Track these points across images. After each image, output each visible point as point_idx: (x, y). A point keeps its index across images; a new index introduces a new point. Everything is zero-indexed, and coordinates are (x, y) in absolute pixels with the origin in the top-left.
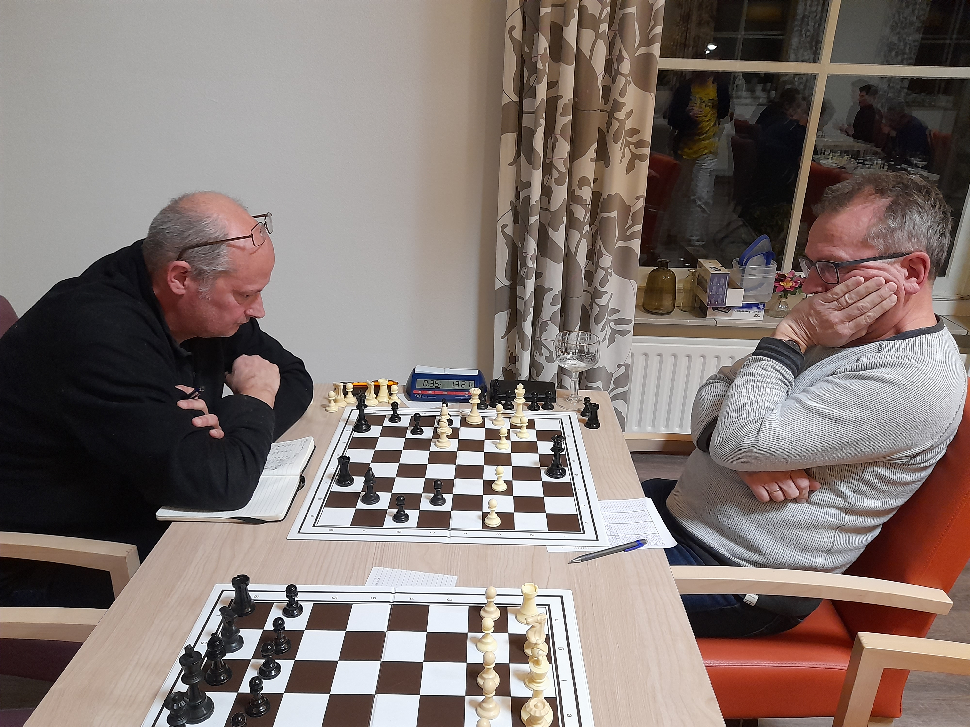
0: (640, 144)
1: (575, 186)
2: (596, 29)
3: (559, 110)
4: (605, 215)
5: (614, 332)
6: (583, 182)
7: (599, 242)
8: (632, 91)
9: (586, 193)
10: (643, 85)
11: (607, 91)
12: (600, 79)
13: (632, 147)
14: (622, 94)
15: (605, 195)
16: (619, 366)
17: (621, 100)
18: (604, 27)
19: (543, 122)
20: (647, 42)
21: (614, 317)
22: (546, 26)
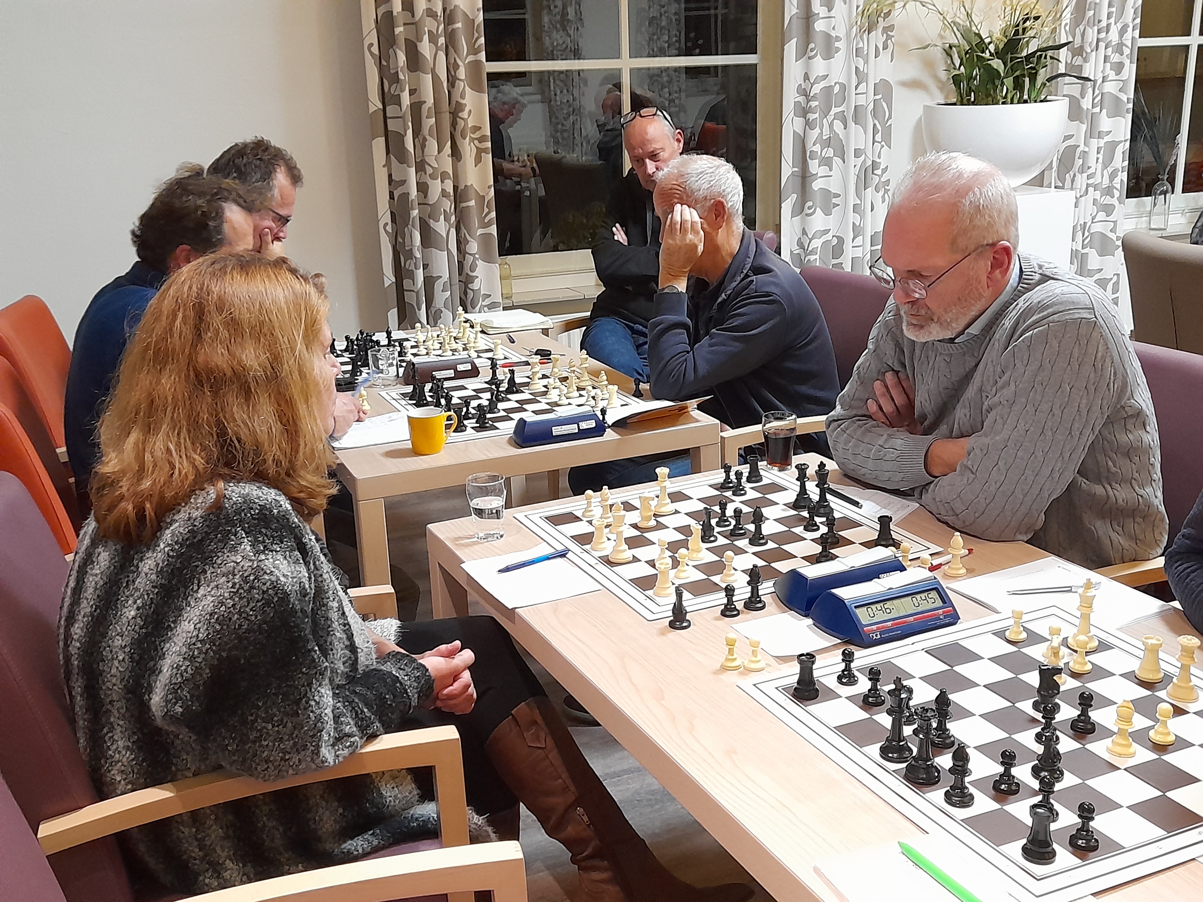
3: (423, 114)
6: (444, 176)
7: (465, 231)
8: (469, 93)
9: (449, 186)
10: (476, 87)
11: (451, 95)
12: (445, 84)
13: (476, 142)
14: (463, 96)
15: (463, 187)
17: (463, 102)
18: (441, 40)
19: (410, 125)
20: (476, 50)
21: (486, 302)
22: (401, 43)
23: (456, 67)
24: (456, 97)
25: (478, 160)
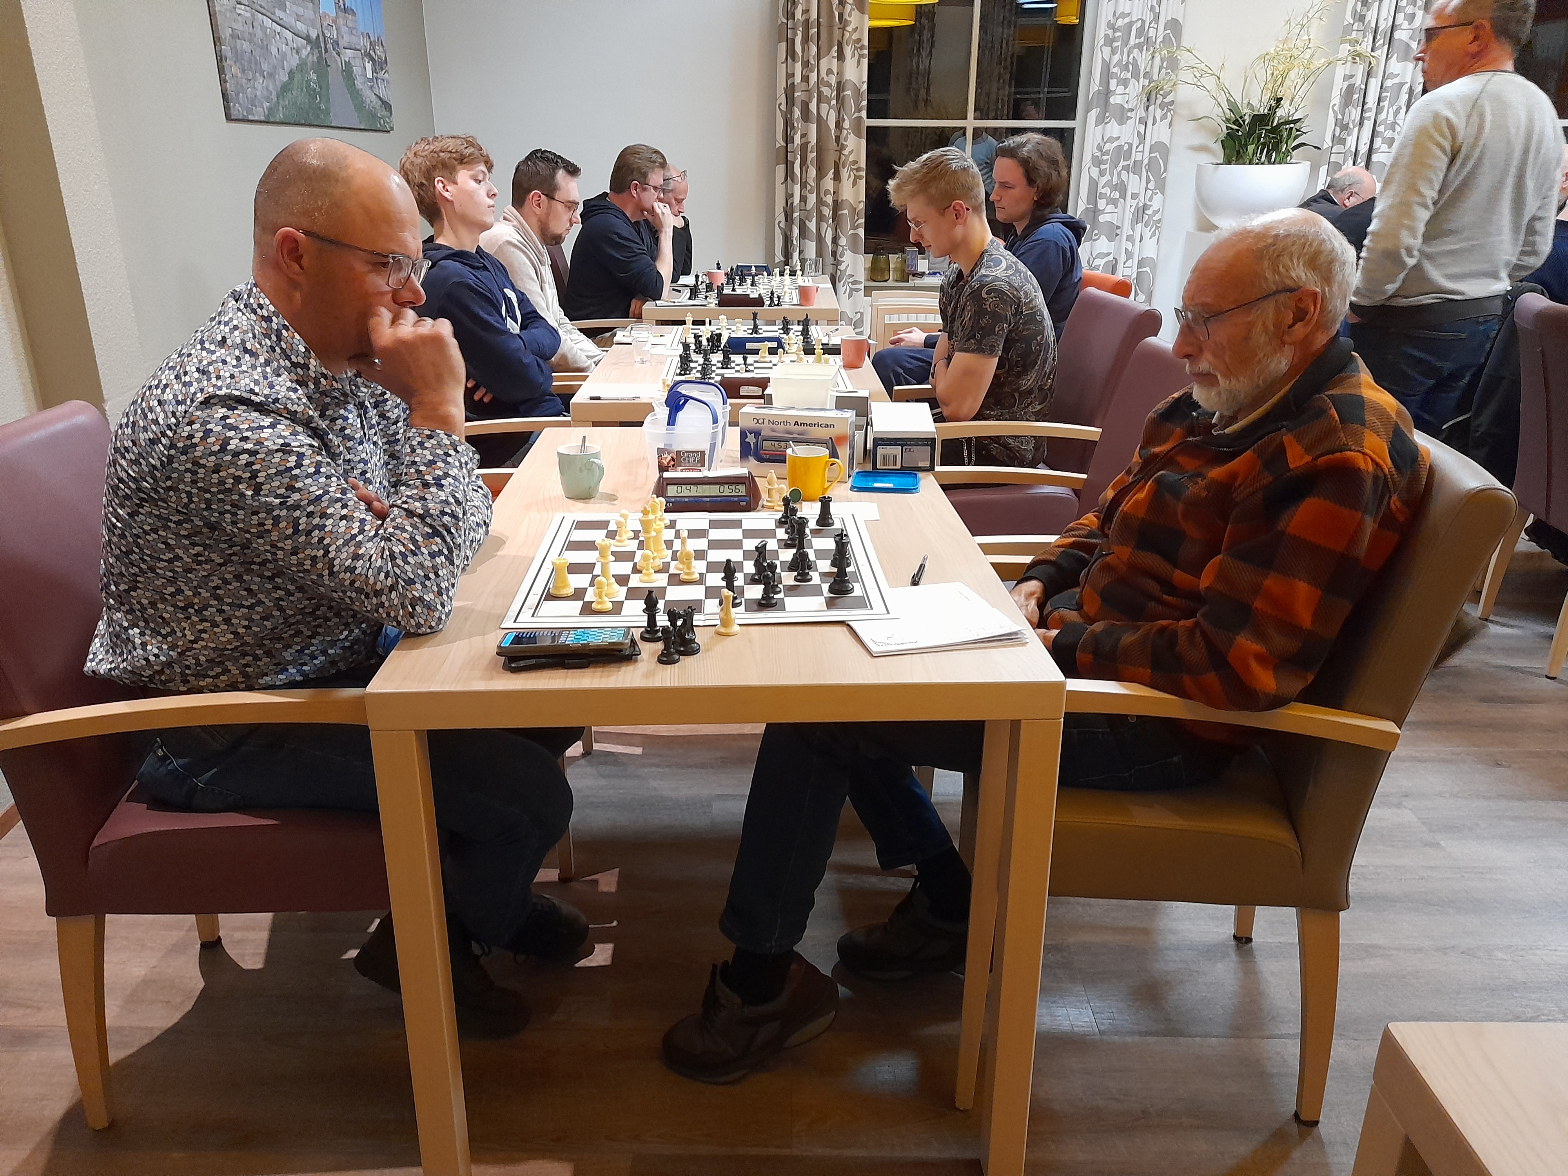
0: (858, 170)
1: (822, 195)
2: (829, 104)
3: (809, 150)
4: (840, 212)
5: (852, 290)
6: (827, 192)
7: (838, 230)
8: (852, 137)
9: (829, 199)
10: (859, 136)
11: (838, 139)
12: (833, 132)
13: (855, 171)
14: (846, 139)
15: (840, 201)
16: (856, 313)
17: (845, 143)
18: (834, 102)
19: (799, 157)
20: (859, 110)
21: (851, 280)
22: (798, 103)
23: (844, 120)
24: (841, 140)
25: (854, 183)
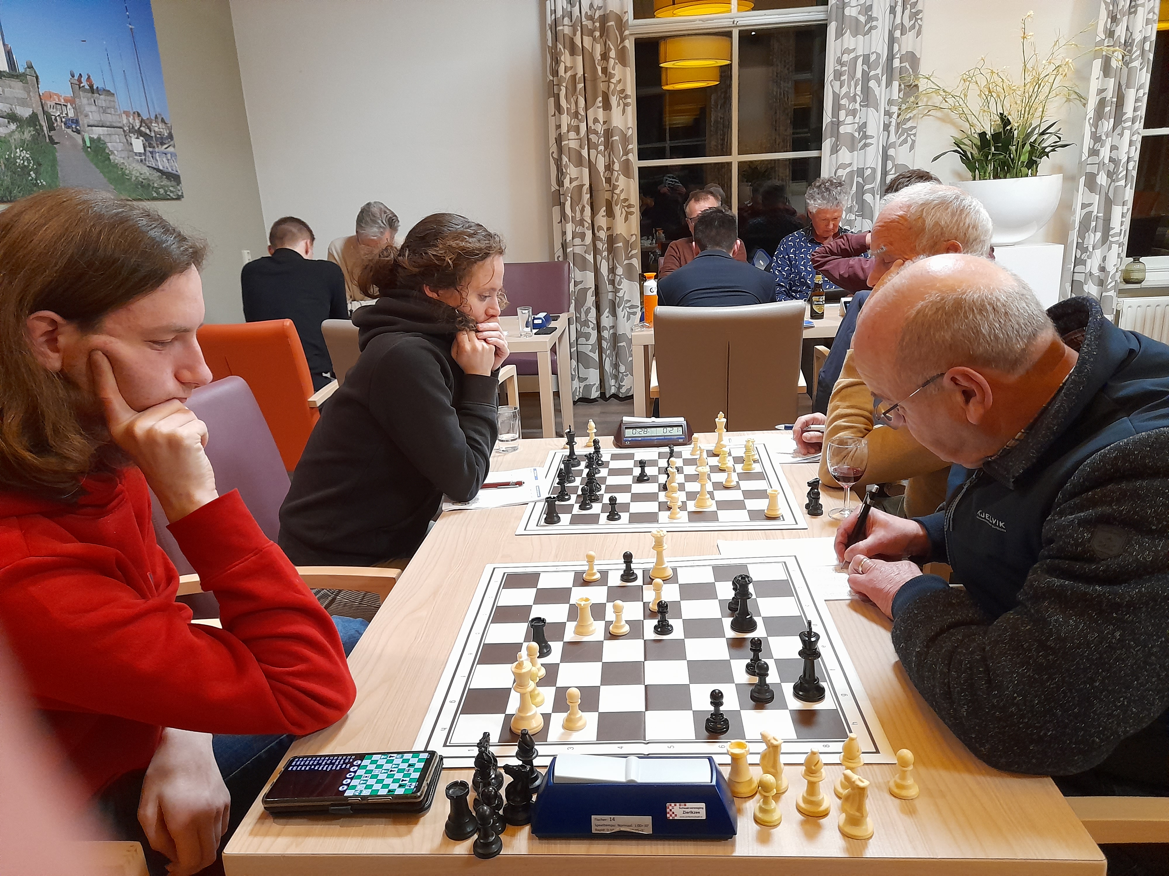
1: (596, 232)
2: (597, 149)
4: (616, 245)
6: (600, 228)
7: (615, 261)
8: (623, 178)
9: (604, 235)
10: (630, 176)
11: (608, 180)
12: (604, 174)
14: (617, 180)
15: (614, 235)
17: (616, 184)
18: (602, 147)
20: (626, 153)
23: (614, 163)
24: (613, 181)
25: (626, 219)
